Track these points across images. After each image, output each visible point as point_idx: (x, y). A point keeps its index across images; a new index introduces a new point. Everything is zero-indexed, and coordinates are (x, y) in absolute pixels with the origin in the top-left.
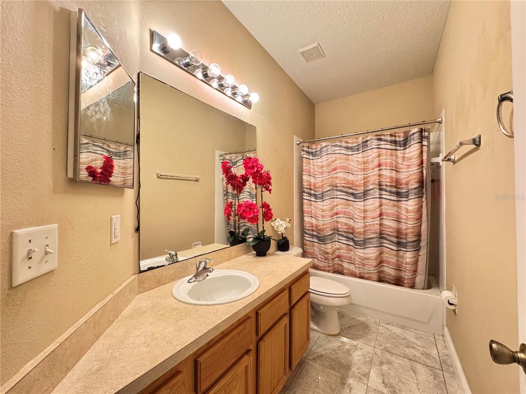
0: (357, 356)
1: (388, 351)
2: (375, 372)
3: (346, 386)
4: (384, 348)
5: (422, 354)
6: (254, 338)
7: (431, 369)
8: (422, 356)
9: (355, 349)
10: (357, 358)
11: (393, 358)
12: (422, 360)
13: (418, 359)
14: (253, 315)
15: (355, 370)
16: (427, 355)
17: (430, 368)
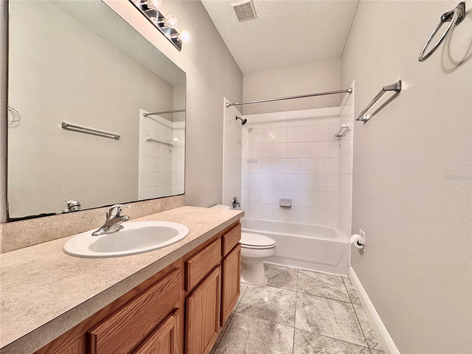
0: (283, 302)
1: (308, 293)
2: (299, 313)
3: (276, 332)
4: (305, 291)
5: (334, 292)
6: (182, 293)
7: (344, 303)
8: (335, 294)
9: (281, 296)
10: (283, 303)
11: (313, 299)
12: (336, 297)
13: (332, 296)
14: (181, 266)
15: (282, 315)
16: (339, 292)
17: (342, 303)
